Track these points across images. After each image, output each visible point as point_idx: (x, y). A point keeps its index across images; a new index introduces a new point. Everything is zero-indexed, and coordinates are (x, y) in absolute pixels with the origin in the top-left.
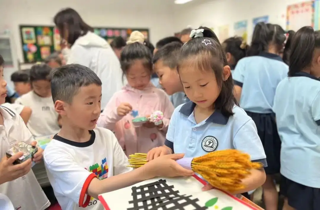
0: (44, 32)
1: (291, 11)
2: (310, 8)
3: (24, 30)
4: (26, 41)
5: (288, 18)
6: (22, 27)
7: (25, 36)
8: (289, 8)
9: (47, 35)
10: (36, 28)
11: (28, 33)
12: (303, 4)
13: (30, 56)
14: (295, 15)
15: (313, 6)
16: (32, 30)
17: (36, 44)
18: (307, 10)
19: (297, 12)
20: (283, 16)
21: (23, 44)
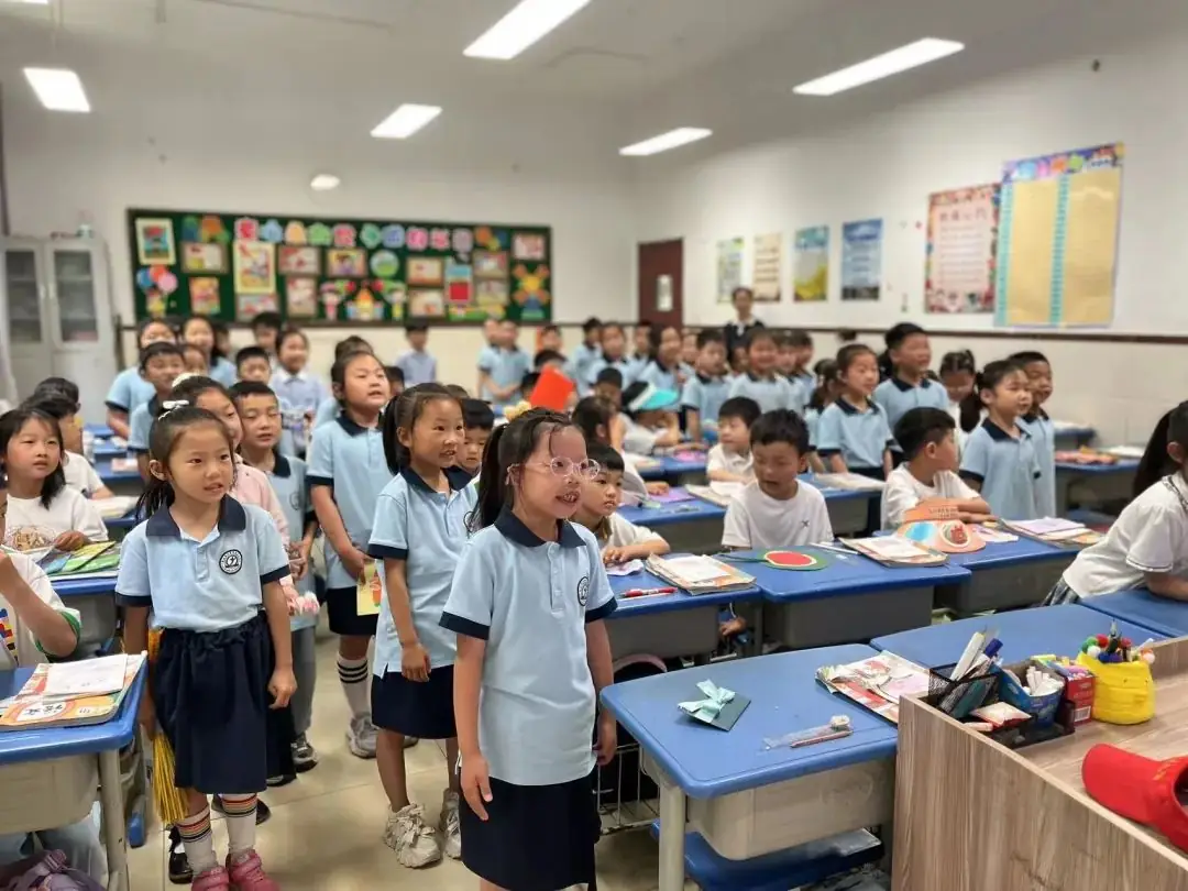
0: (205, 233)
1: (939, 210)
2: (989, 207)
3: (141, 224)
4: (144, 260)
5: (930, 233)
6: (134, 215)
7: (142, 243)
8: (934, 200)
9: (212, 241)
10: (177, 218)
11: (153, 234)
12: (971, 194)
13: (156, 305)
14: (950, 223)
15: (997, 202)
16: (166, 225)
17: (176, 269)
18: (980, 211)
19: (956, 216)
20: (918, 225)
21: (136, 266)
